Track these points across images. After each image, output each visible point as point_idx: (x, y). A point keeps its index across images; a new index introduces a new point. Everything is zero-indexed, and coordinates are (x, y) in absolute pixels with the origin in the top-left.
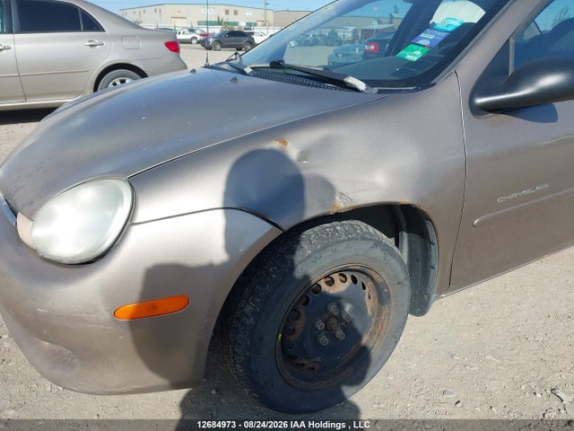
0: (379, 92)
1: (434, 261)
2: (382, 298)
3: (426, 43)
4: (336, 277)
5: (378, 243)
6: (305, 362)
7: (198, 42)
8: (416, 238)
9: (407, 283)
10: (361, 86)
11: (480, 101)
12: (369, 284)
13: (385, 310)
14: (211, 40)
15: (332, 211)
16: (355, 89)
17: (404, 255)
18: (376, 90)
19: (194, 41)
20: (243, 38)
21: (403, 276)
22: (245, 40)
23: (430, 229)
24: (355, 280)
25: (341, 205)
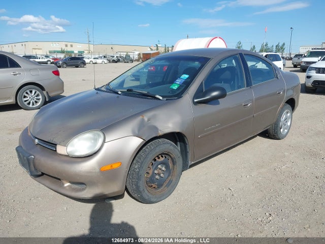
0: (167, 100)
1: (188, 150)
2: (174, 163)
3: (179, 83)
4: (160, 156)
5: (171, 145)
6: (153, 185)
7: (52, 63)
8: (182, 143)
9: (181, 157)
10: (161, 98)
11: (195, 100)
12: (170, 159)
13: (175, 167)
14: (60, 62)
15: (158, 135)
16: (159, 99)
17: (179, 148)
18: (165, 99)
19: (49, 63)
20: (79, 61)
21: (179, 155)
22: (80, 62)
23: (186, 140)
24: (166, 157)
25: (161, 133)
